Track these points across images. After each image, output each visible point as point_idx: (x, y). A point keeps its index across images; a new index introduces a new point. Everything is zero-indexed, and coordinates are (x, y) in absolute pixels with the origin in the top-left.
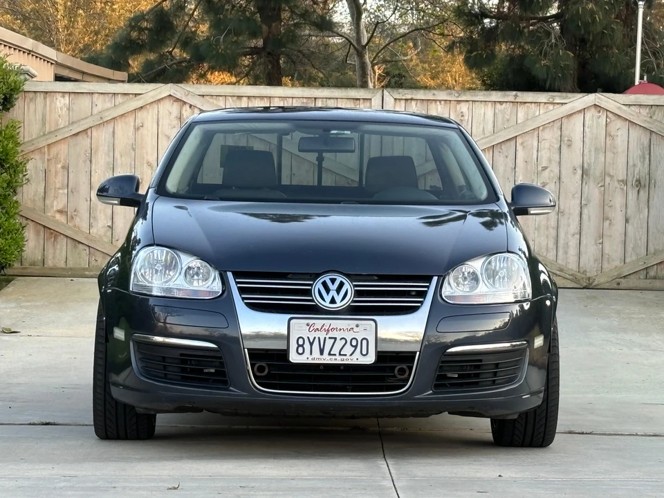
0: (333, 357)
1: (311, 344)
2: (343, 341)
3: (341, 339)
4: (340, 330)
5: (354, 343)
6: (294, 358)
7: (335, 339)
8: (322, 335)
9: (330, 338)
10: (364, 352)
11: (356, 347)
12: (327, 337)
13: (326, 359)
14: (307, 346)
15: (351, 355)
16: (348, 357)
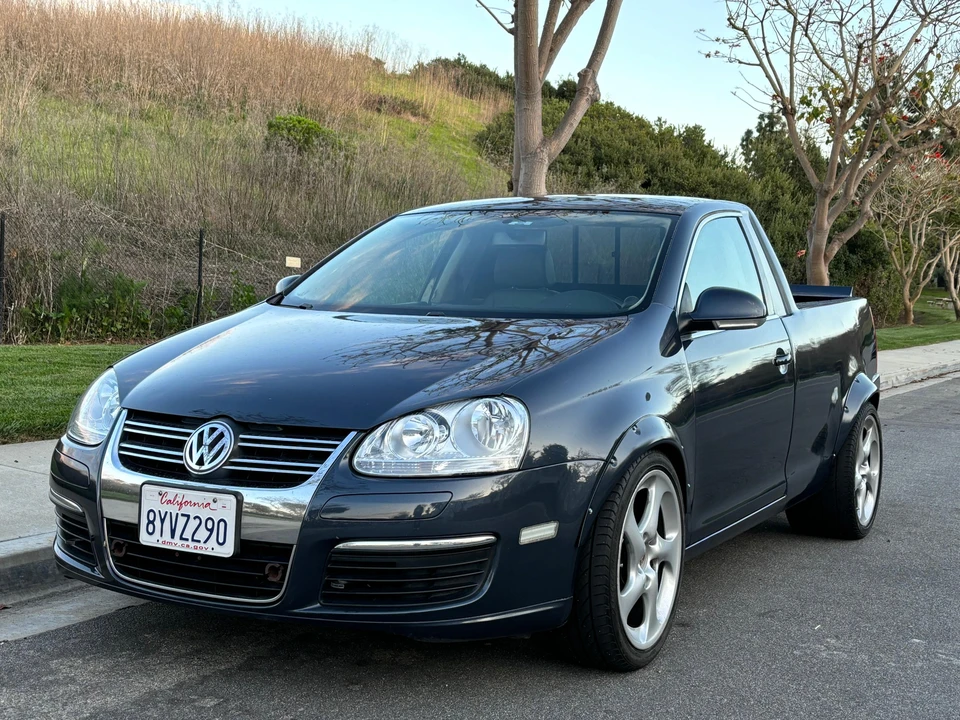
0: (186, 543)
1: (162, 521)
2: (198, 521)
3: (195, 518)
4: (195, 504)
5: (210, 526)
6: (145, 539)
7: (188, 516)
8: (174, 509)
9: (183, 515)
10: (221, 541)
11: (211, 531)
12: (180, 513)
13: (177, 545)
14: (158, 523)
15: (205, 542)
16: (202, 544)
